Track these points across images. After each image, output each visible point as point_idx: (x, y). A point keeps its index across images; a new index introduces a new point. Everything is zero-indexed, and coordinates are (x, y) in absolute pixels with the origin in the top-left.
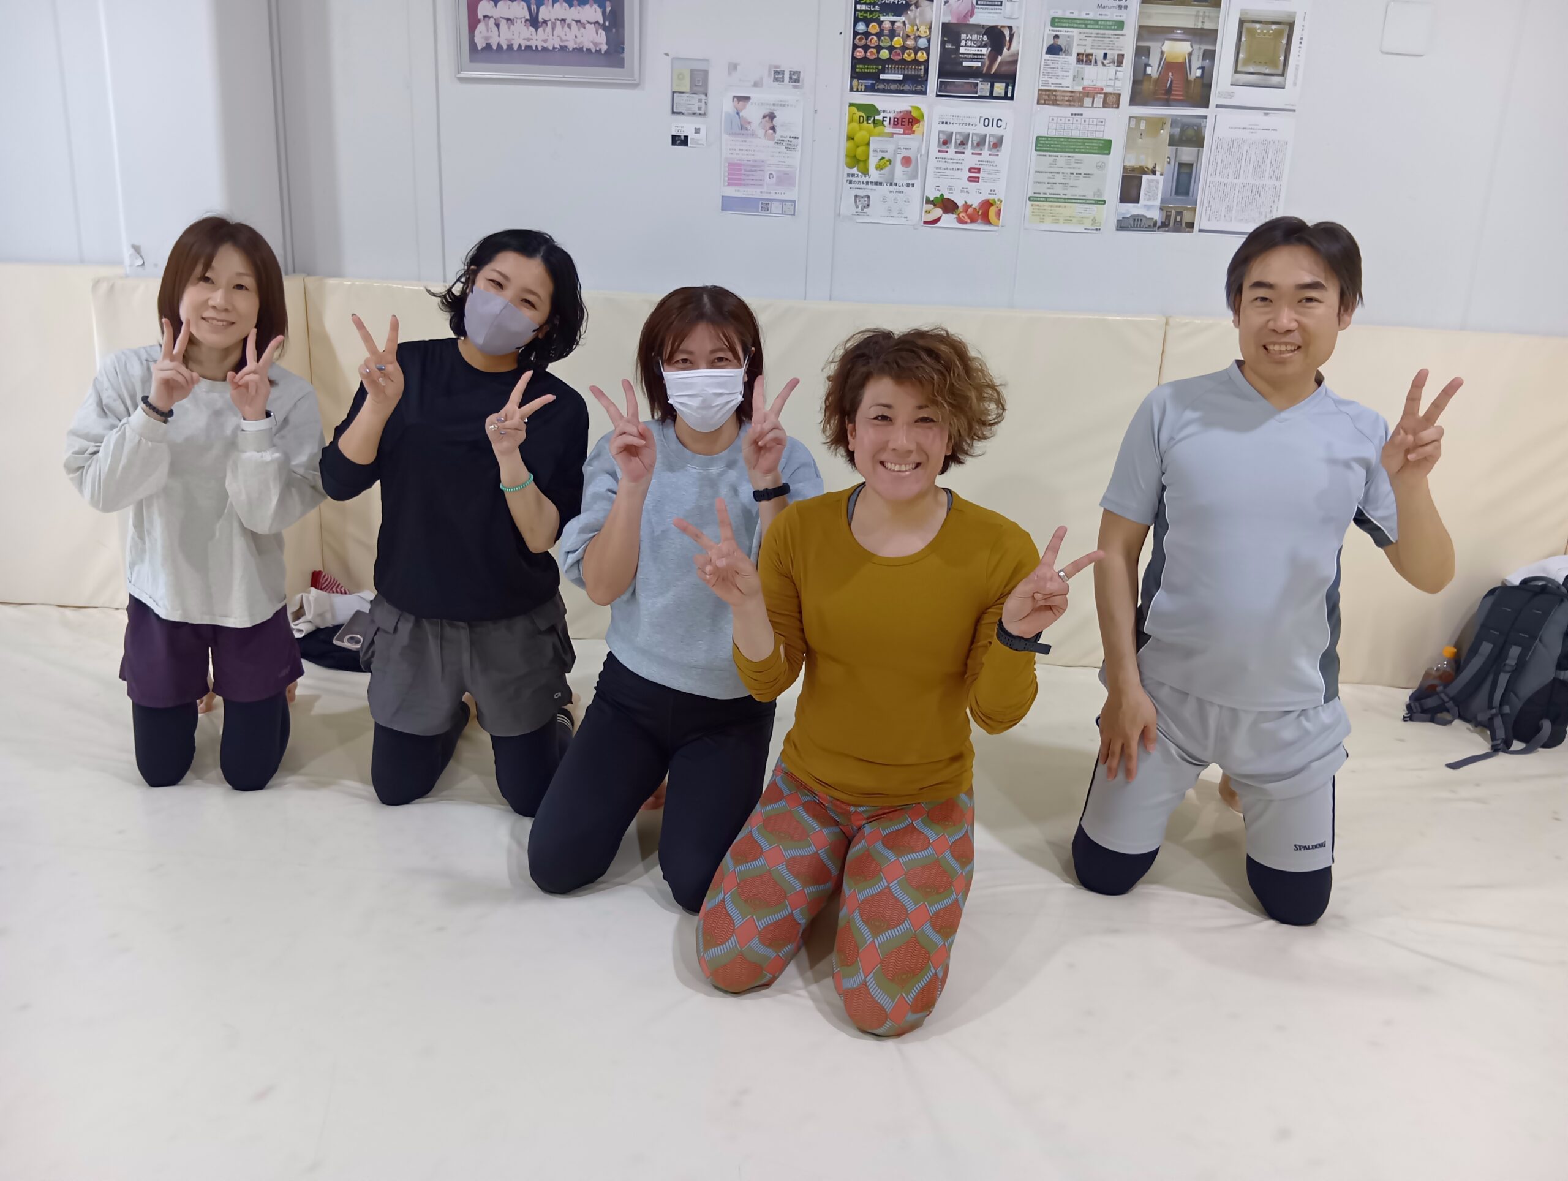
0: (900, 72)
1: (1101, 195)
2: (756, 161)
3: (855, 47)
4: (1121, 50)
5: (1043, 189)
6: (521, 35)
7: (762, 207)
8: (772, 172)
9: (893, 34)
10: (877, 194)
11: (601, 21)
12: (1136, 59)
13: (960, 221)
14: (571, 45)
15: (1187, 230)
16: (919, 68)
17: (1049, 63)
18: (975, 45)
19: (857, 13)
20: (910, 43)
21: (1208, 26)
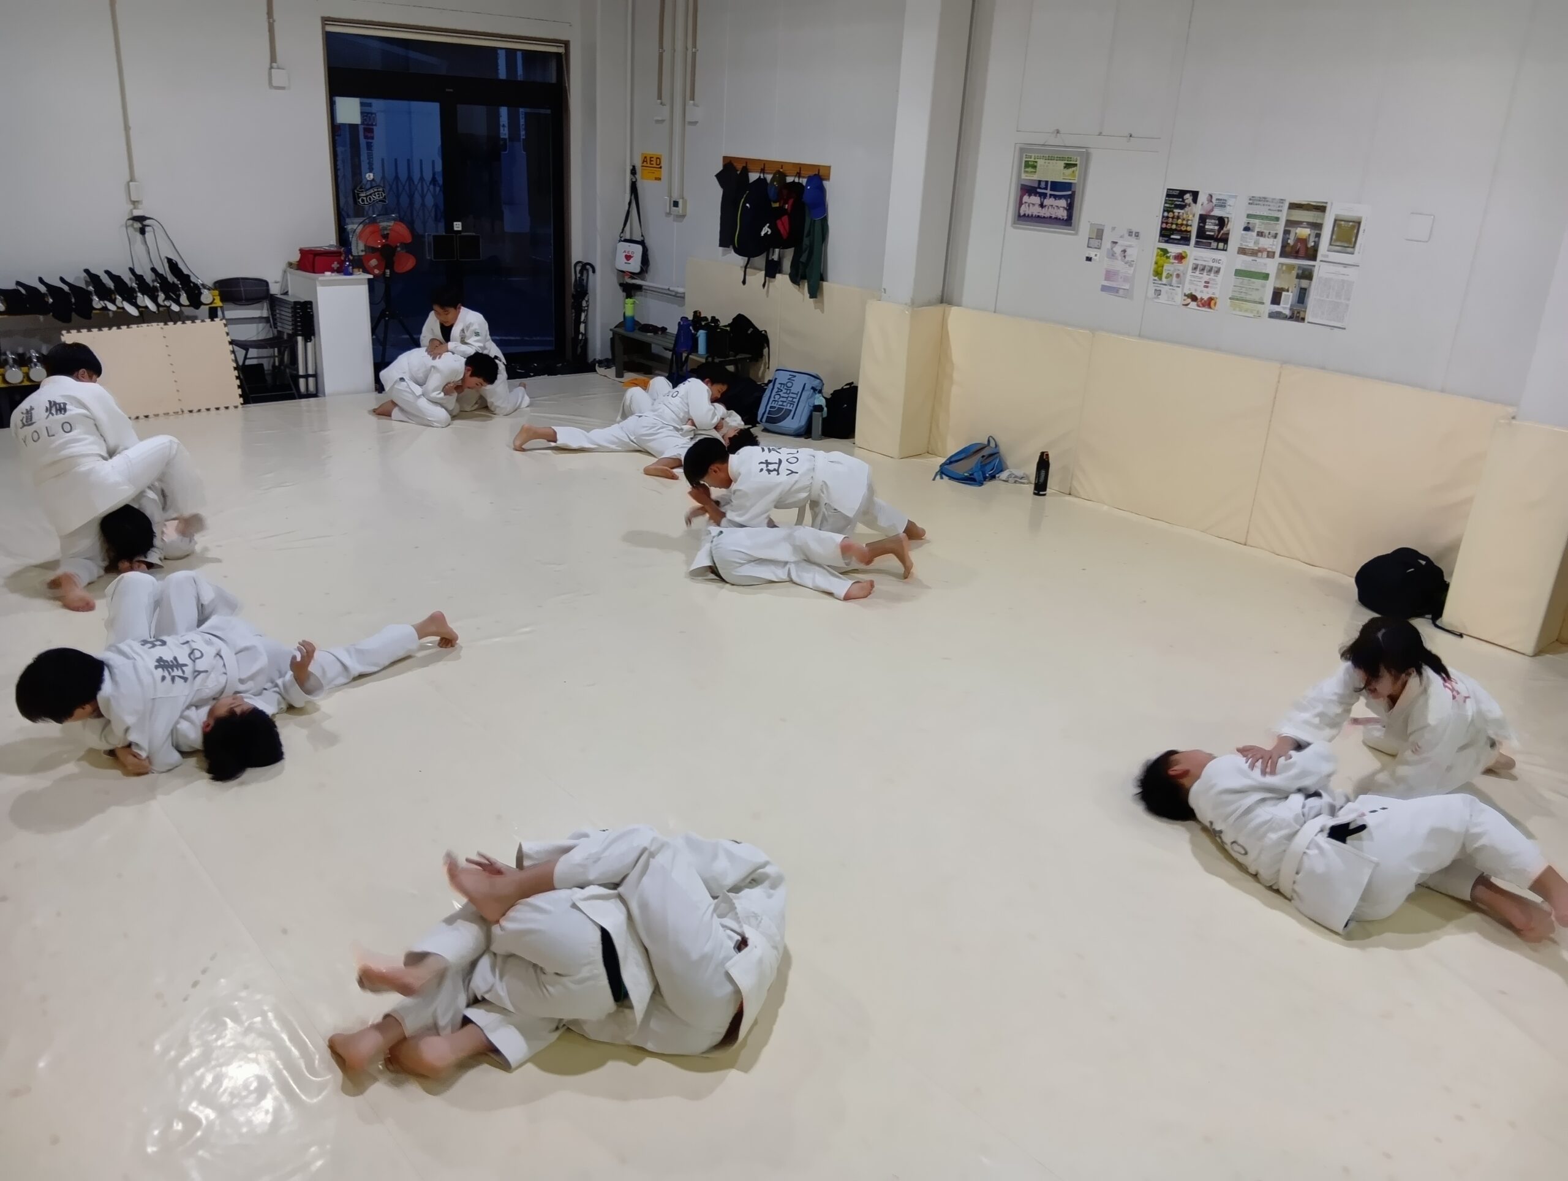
0: (1179, 235)
1: (1262, 299)
2: (1116, 270)
3: (1162, 223)
4: (1277, 231)
5: (1237, 295)
6: (1036, 211)
7: (1116, 292)
8: (1122, 276)
9: (1178, 218)
10: (1165, 289)
12: (1284, 235)
13: (1198, 306)
14: (1054, 216)
15: (1301, 321)
16: (1188, 234)
17: (1244, 235)
18: (1212, 225)
19: (1165, 208)
20: (1185, 222)
21: (1319, 221)
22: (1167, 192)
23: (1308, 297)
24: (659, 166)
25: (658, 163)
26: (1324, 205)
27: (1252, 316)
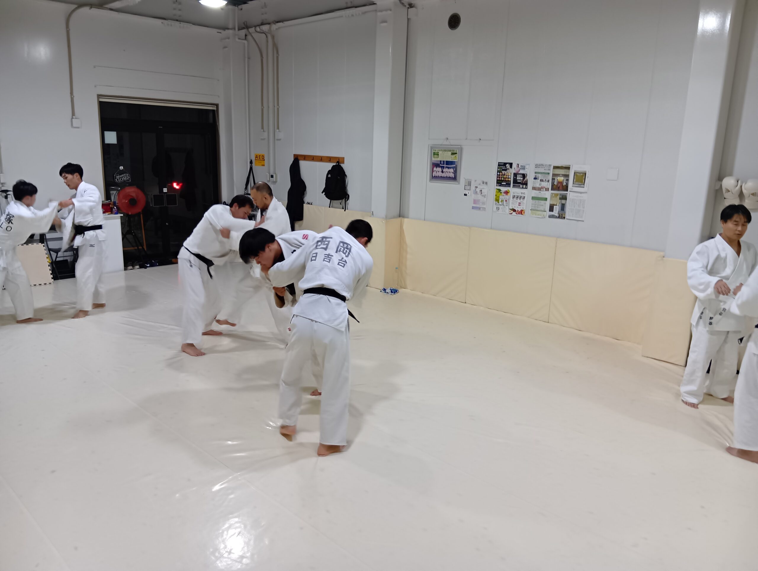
0: (505, 183)
1: (545, 210)
2: (478, 199)
3: (497, 177)
4: (549, 179)
5: (533, 208)
6: (440, 174)
7: (479, 209)
8: (481, 202)
9: (504, 175)
10: (501, 207)
11: (453, 172)
12: (552, 181)
13: (516, 214)
14: (448, 176)
15: (564, 218)
16: (509, 182)
17: (534, 181)
18: (520, 177)
19: (498, 171)
20: (507, 177)
21: (567, 174)
22: (498, 164)
23: (566, 208)
24: (263, 160)
25: (263, 158)
26: (569, 166)
27: (541, 217)
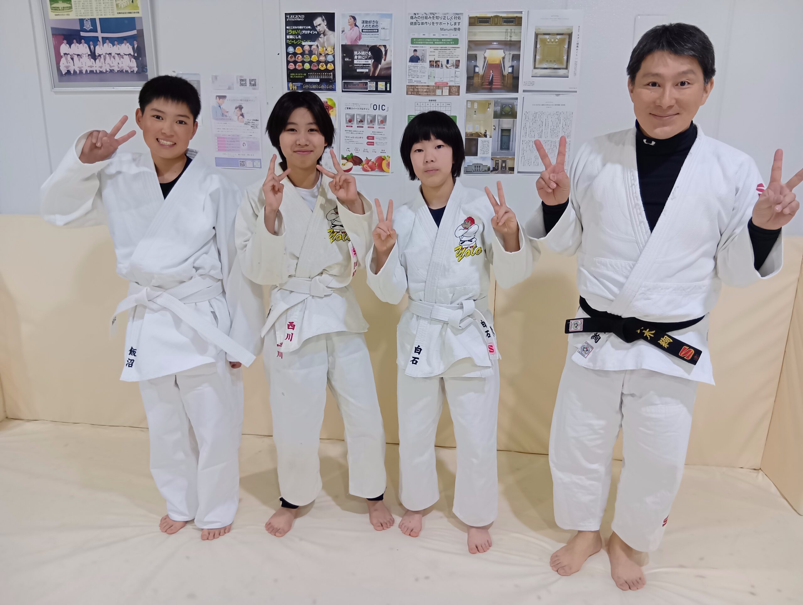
0: (317, 77)
2: (234, 136)
3: (288, 62)
4: (458, 57)
7: (240, 164)
8: (245, 143)
9: (311, 53)
11: (132, 54)
12: (468, 63)
15: (510, 172)
16: (330, 74)
17: (412, 68)
18: (364, 58)
19: (287, 41)
20: (322, 58)
21: (514, 38)
22: (286, 18)
23: (514, 141)
26: (519, 15)
